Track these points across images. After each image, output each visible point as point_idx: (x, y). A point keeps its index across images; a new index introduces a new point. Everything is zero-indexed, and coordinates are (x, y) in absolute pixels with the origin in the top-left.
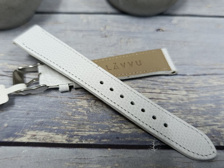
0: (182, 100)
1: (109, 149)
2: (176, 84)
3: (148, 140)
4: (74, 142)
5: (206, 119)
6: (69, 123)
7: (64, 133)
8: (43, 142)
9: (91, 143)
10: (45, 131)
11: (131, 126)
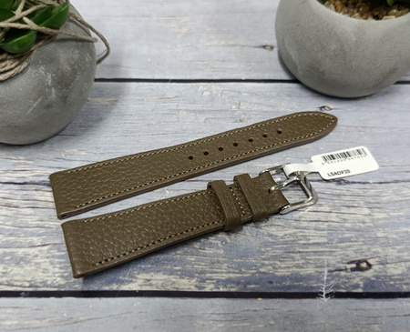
0: (364, 223)
1: (260, 299)
2: (353, 198)
3: (315, 285)
4: (207, 290)
5: (399, 251)
6: (197, 260)
7: (191, 276)
8: (163, 289)
9: (233, 290)
10: (164, 274)
11: (290, 263)
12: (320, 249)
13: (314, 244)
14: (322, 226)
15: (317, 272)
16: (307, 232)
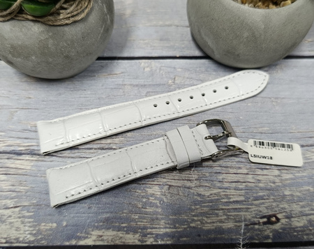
0: (274, 183)
3: (234, 237)
4: (148, 243)
5: (302, 207)
6: (140, 218)
7: (135, 232)
8: (112, 244)
9: (168, 243)
10: (113, 230)
11: (215, 219)
12: (238, 206)
13: (234, 202)
14: (240, 187)
15: (236, 226)
16: (228, 192)
